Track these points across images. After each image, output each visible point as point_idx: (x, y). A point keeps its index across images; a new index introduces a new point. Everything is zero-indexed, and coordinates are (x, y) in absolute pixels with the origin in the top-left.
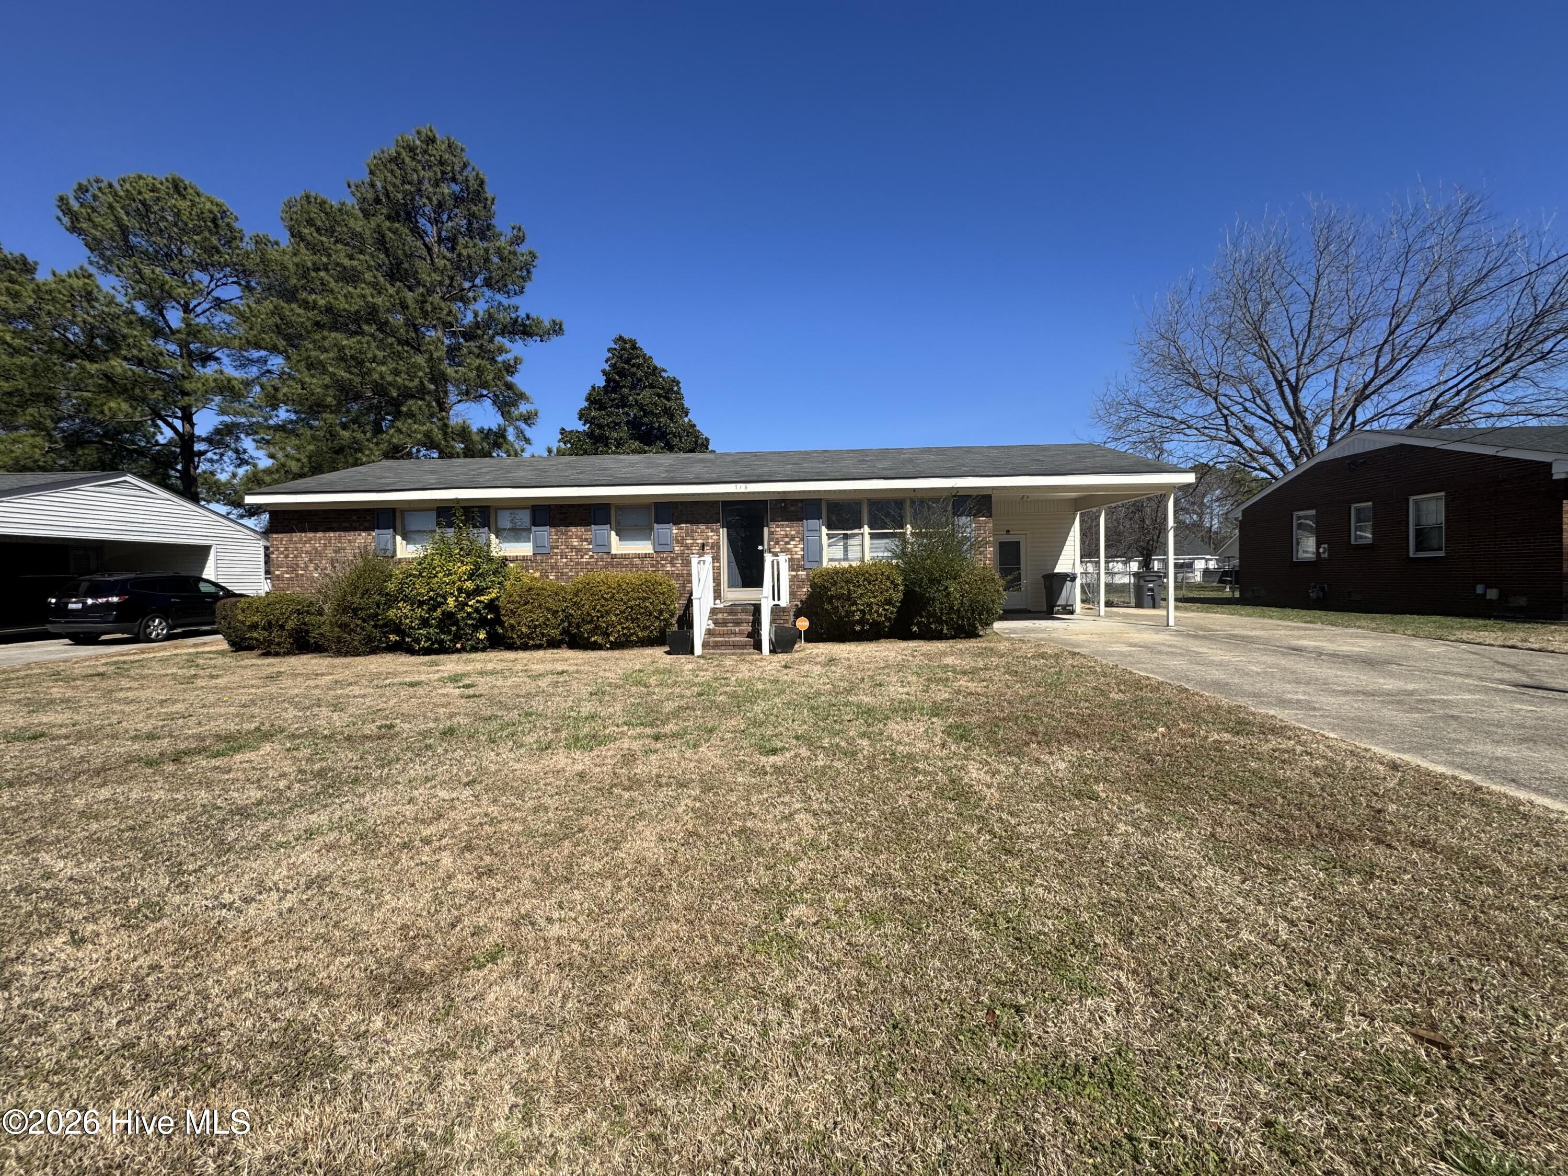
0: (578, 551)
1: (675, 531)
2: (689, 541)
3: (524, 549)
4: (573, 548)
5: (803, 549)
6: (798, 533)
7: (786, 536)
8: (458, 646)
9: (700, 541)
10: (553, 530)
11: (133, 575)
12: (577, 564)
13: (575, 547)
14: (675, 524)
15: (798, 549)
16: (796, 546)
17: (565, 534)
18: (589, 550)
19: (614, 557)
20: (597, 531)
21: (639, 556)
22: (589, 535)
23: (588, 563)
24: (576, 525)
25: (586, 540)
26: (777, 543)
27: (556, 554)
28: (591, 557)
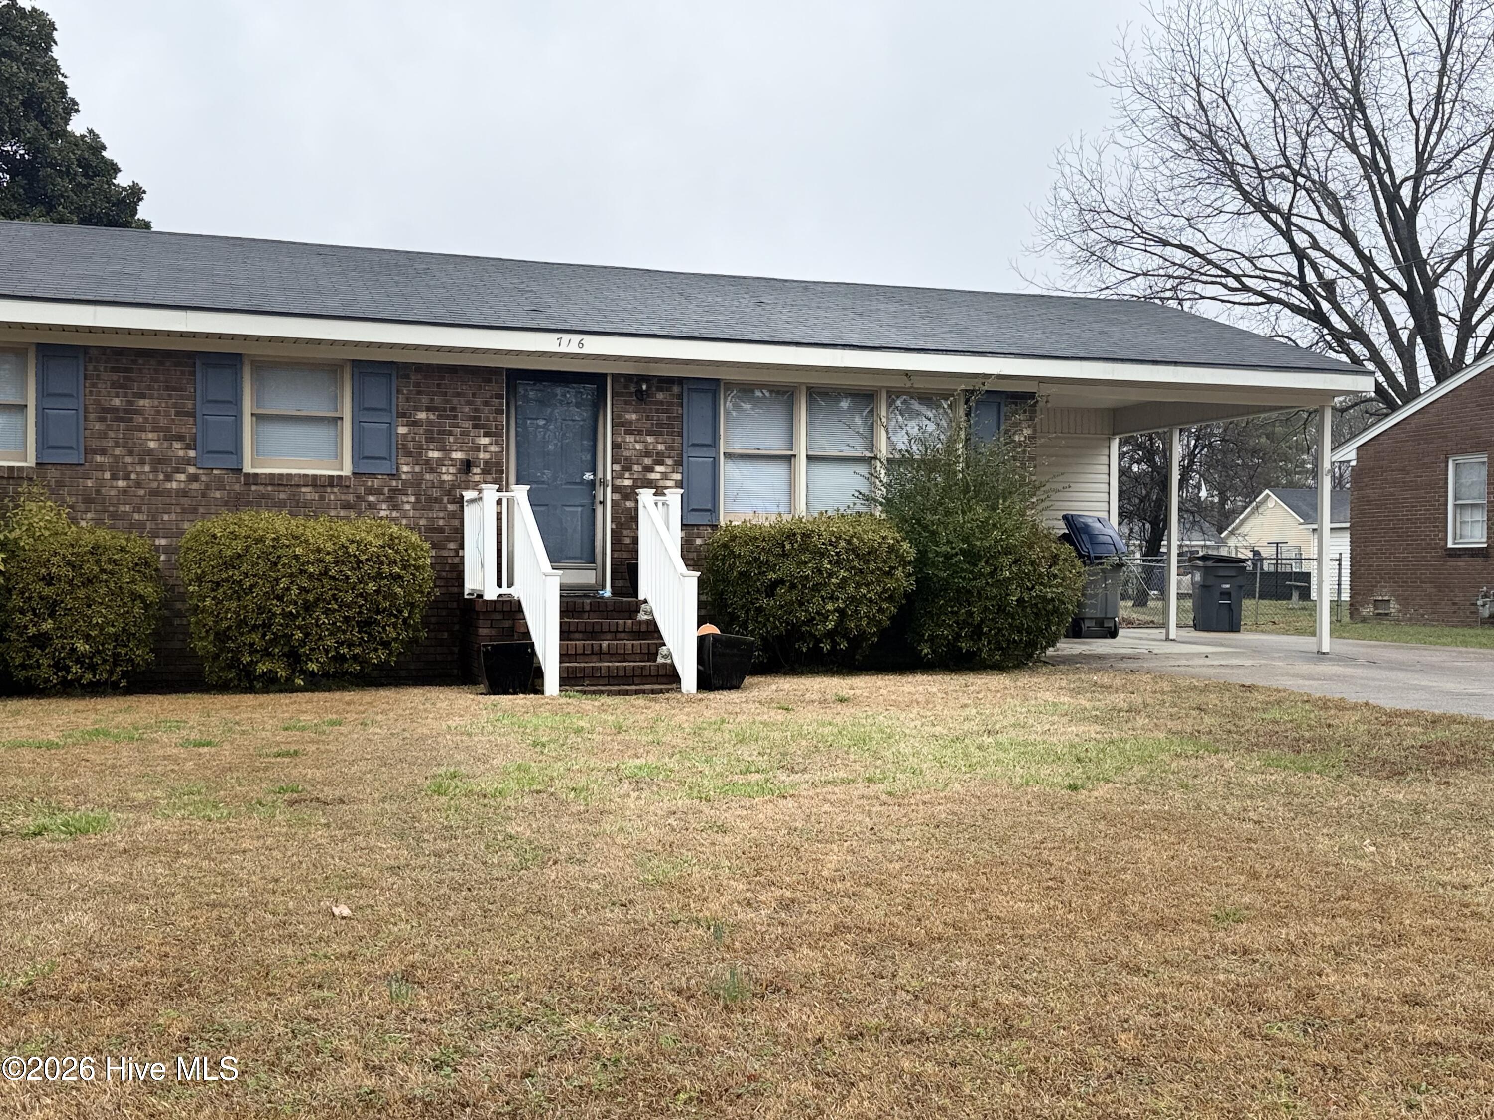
0: (159, 462)
1: (401, 430)
4: (145, 455)
5: (679, 484)
7: (647, 454)
9: (458, 455)
10: (92, 408)
12: (156, 492)
13: (150, 452)
14: (401, 412)
15: (669, 482)
16: (665, 476)
17: (125, 419)
18: (189, 462)
19: (252, 480)
21: (314, 482)
22: (187, 426)
23: (183, 493)
24: (155, 402)
25: (180, 438)
26: (627, 468)
27: (100, 468)
28: (192, 479)
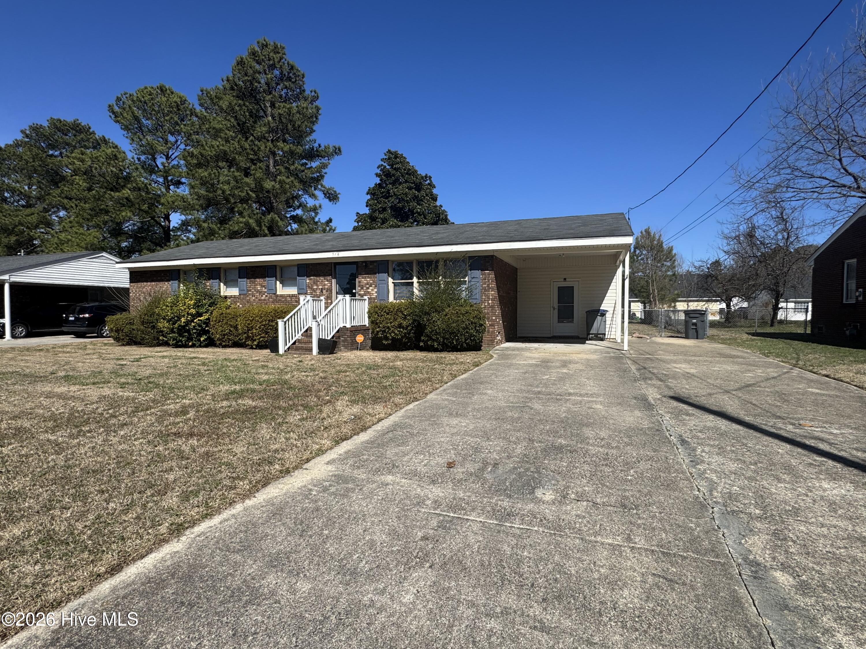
0: (260, 292)
1: (308, 281)
2: (315, 287)
3: (234, 292)
4: (258, 291)
5: (376, 292)
6: (374, 282)
8: (190, 344)
9: (320, 287)
10: (248, 281)
11: (97, 304)
12: (260, 300)
14: (308, 277)
15: (374, 292)
16: (372, 290)
17: (254, 283)
18: (265, 292)
19: (277, 296)
20: (270, 281)
21: (289, 296)
22: (265, 283)
23: (265, 300)
24: (259, 278)
25: (264, 286)
26: (362, 288)
27: (250, 294)
28: (266, 296)
